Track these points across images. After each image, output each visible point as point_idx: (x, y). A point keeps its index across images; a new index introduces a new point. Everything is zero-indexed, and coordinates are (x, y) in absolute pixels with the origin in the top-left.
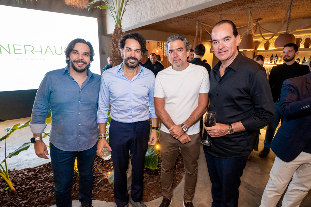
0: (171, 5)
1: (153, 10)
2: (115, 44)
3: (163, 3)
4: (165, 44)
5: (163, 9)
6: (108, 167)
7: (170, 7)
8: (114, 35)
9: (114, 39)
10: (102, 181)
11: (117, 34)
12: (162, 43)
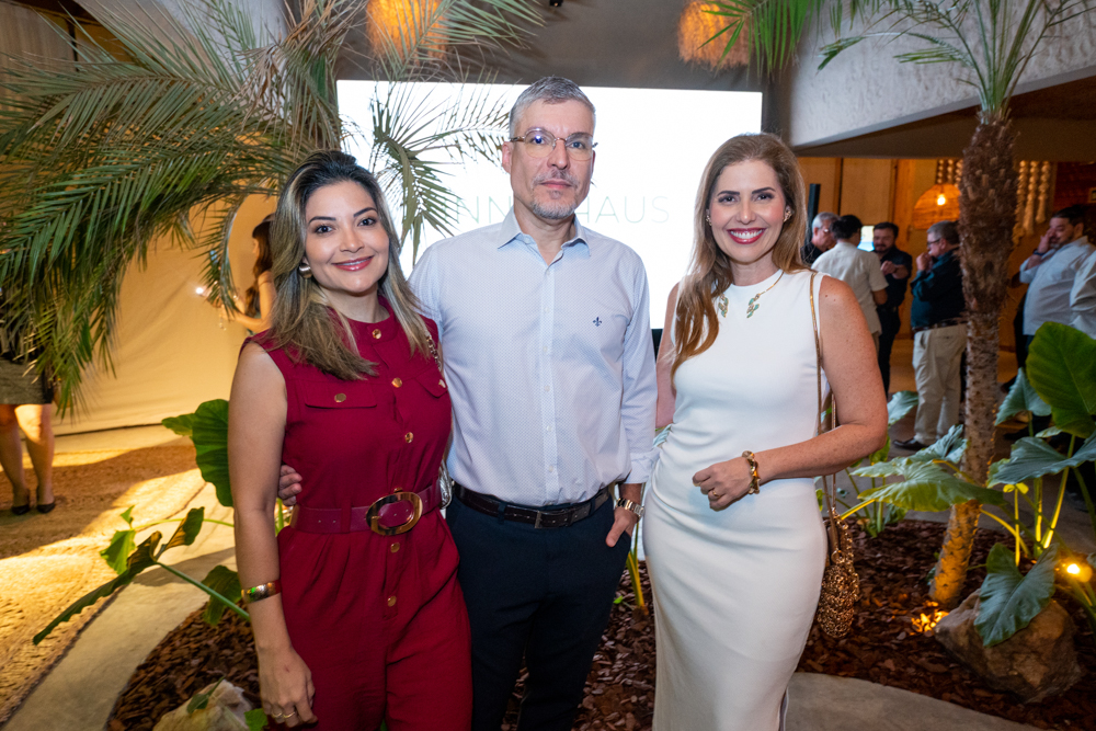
2: (985, 177)
6: (907, 600)
8: (981, 145)
9: (982, 159)
10: (908, 637)
11: (993, 139)
12: (955, 168)
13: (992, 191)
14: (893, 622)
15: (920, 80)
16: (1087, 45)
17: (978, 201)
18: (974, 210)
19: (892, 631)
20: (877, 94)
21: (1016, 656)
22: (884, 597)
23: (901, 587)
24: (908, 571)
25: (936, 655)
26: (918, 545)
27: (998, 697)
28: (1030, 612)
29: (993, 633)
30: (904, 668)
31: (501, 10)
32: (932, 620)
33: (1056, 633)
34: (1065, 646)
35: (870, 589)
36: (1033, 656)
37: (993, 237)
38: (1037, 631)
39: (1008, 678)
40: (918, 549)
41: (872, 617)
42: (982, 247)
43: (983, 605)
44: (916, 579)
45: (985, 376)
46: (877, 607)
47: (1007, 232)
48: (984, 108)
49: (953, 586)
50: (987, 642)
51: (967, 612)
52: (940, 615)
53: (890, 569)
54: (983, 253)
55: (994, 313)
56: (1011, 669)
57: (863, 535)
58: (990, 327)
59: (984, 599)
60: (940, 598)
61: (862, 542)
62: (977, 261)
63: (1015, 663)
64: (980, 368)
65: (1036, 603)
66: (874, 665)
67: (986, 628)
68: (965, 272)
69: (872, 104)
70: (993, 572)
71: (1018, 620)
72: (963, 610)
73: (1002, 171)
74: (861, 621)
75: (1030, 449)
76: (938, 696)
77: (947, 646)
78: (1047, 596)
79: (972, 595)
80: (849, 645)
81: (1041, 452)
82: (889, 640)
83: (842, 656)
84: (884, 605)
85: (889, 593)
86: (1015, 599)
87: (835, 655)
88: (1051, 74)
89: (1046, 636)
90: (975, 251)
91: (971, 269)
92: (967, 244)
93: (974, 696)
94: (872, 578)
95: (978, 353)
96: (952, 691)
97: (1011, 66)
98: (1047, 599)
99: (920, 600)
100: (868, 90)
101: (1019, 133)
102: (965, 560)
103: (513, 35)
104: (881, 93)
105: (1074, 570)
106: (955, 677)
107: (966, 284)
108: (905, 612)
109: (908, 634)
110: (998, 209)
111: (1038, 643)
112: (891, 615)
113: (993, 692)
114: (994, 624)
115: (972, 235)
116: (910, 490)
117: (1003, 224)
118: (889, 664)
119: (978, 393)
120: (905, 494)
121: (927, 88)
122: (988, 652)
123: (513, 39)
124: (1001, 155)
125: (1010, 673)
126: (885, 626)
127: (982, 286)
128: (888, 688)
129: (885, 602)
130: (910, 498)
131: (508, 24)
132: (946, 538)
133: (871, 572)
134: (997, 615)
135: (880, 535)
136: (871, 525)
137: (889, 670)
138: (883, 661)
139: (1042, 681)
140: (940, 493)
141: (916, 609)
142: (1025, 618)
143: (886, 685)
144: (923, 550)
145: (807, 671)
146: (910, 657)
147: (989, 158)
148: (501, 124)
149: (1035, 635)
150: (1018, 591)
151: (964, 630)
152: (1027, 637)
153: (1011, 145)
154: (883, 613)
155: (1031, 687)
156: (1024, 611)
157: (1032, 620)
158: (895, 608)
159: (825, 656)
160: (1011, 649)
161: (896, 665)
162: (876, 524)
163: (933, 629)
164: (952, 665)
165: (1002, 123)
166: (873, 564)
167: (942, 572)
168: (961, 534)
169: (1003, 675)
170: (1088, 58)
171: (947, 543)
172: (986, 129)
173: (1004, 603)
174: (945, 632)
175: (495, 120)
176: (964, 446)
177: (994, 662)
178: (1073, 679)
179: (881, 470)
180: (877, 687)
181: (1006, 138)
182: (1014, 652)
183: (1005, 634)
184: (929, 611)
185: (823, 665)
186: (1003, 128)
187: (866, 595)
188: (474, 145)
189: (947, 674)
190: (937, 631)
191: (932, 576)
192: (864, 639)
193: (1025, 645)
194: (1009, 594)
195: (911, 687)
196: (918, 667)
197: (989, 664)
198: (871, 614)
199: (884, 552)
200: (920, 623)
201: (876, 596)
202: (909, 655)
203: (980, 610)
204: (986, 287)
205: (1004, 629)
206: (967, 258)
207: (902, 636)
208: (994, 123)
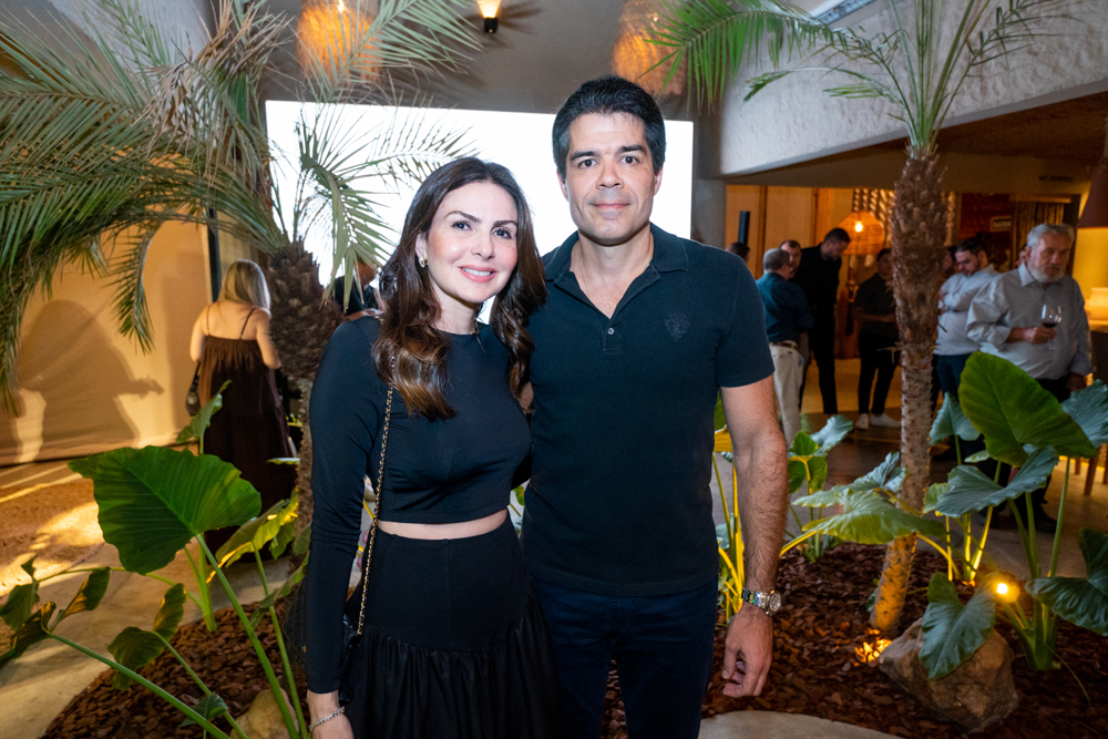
2: (916, 209)
3: (1036, 50)
4: (888, 196)
5: (1035, 71)
6: (850, 629)
8: (912, 179)
9: (913, 193)
10: (853, 668)
11: (923, 174)
12: (870, 196)
13: (923, 224)
14: (837, 652)
15: (843, 113)
16: (999, 85)
17: (910, 233)
18: (907, 242)
19: (836, 662)
20: (804, 126)
21: (960, 687)
22: (827, 626)
23: (843, 614)
24: (848, 597)
25: (881, 686)
26: (856, 569)
27: (943, 728)
28: (973, 643)
29: (937, 666)
30: (851, 701)
31: (437, 33)
32: (874, 649)
33: (997, 662)
34: (1007, 674)
35: (813, 618)
36: (976, 687)
37: (925, 268)
38: (980, 661)
39: (952, 709)
40: (855, 574)
41: (817, 648)
42: (915, 278)
43: (926, 635)
44: (856, 605)
45: (919, 405)
46: (821, 637)
47: (937, 264)
48: (914, 142)
49: (893, 613)
50: (932, 675)
51: (910, 642)
52: (883, 644)
53: (831, 596)
54: (916, 284)
55: (927, 343)
56: (956, 700)
57: (802, 560)
58: (923, 357)
59: (926, 629)
60: (881, 625)
61: (802, 568)
62: (910, 291)
63: (958, 695)
64: (914, 397)
65: (979, 634)
66: (821, 700)
67: (930, 660)
68: (899, 303)
69: (798, 135)
70: (934, 601)
71: (962, 652)
72: (905, 641)
73: (932, 204)
74: (806, 653)
75: (966, 477)
76: (886, 730)
77: (891, 676)
78: (988, 626)
79: (915, 624)
80: (796, 679)
81: (976, 480)
82: (834, 672)
83: (790, 691)
84: (828, 635)
85: (831, 622)
86: (958, 630)
87: (783, 690)
88: (966, 111)
89: (988, 667)
90: (909, 281)
91: (905, 300)
92: (900, 275)
93: (920, 728)
94: (813, 607)
95: (912, 382)
96: (899, 724)
97: (938, 104)
98: (989, 630)
99: (862, 629)
100: (795, 122)
101: (947, 168)
102: (904, 586)
103: (449, 59)
104: (807, 125)
105: (1004, 590)
106: (901, 709)
107: (900, 314)
108: (848, 641)
109: (852, 665)
110: (930, 242)
111: (981, 674)
112: (835, 645)
113: (938, 723)
114: (938, 655)
115: (904, 267)
116: (854, 523)
117: (934, 256)
118: (836, 697)
119: (913, 422)
120: (849, 526)
121: (850, 122)
122: (932, 685)
123: (448, 63)
124: (930, 190)
125: (954, 705)
126: (830, 657)
127: (915, 316)
128: (836, 723)
129: (828, 632)
130: (854, 530)
131: (444, 47)
132: (885, 565)
133: (813, 599)
134: (940, 646)
135: (818, 560)
136: (810, 550)
137: (836, 704)
138: (830, 695)
139: (985, 711)
140: (883, 525)
141: (858, 637)
142: (969, 649)
143: (834, 720)
144: (861, 574)
145: (755, 709)
146: (856, 690)
147: (919, 192)
148: (436, 149)
149: (978, 665)
150: (960, 621)
151: (908, 660)
152: (971, 668)
153: (939, 180)
154: (826, 643)
155: (974, 717)
156: (967, 642)
157: (976, 651)
158: (838, 637)
159: (773, 692)
160: (954, 680)
161: (843, 699)
162: (814, 549)
163: (877, 659)
164: (896, 696)
165: (930, 158)
166: (814, 591)
167: (882, 598)
168: (899, 561)
169: (948, 706)
170: (1000, 98)
171: (886, 570)
172: (916, 163)
173: (947, 634)
174: (889, 663)
175: (431, 145)
176: (903, 475)
177: (938, 694)
178: (1012, 706)
179: (822, 499)
180: (825, 722)
181: (934, 172)
182: (959, 684)
183: (950, 666)
184: (871, 639)
185: (772, 702)
186: (932, 163)
187: (810, 624)
188: (409, 171)
189: (893, 707)
190: (881, 661)
191: (872, 602)
192: (811, 672)
193: (968, 676)
194: (951, 624)
195: (859, 721)
196: (864, 700)
197: (933, 696)
198: (816, 644)
199: (823, 578)
200: (864, 653)
201: (820, 625)
202: (856, 687)
203: (924, 640)
204: (919, 317)
205: (949, 662)
206: (900, 289)
207: (846, 667)
208: (923, 158)
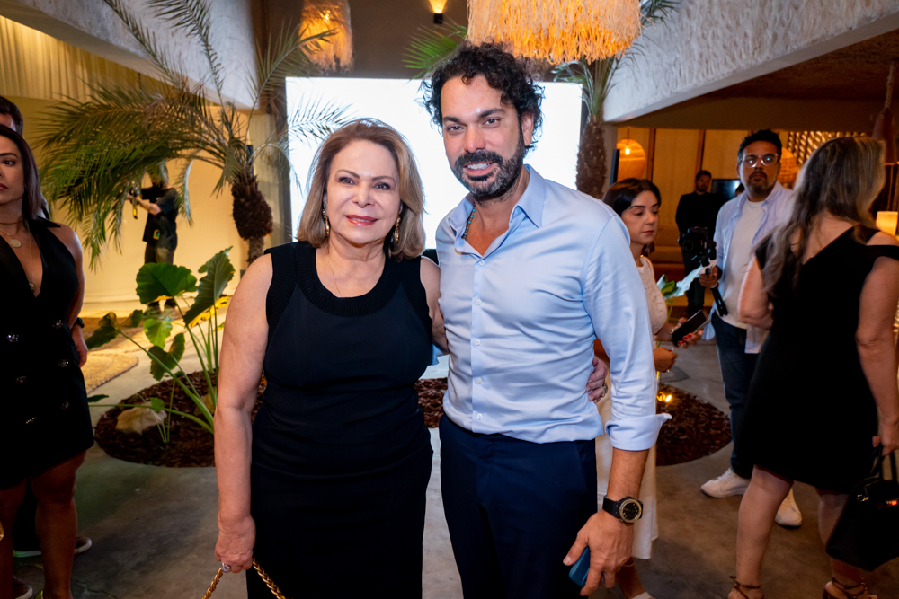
0: (743, 50)
1: (705, 63)
7: (740, 56)
